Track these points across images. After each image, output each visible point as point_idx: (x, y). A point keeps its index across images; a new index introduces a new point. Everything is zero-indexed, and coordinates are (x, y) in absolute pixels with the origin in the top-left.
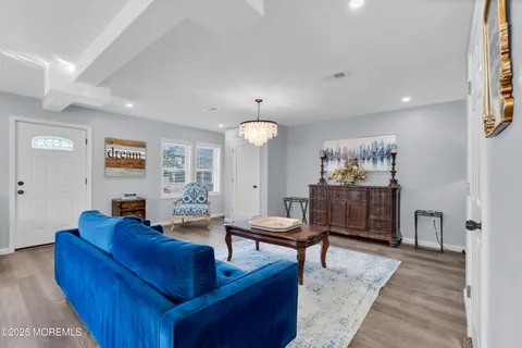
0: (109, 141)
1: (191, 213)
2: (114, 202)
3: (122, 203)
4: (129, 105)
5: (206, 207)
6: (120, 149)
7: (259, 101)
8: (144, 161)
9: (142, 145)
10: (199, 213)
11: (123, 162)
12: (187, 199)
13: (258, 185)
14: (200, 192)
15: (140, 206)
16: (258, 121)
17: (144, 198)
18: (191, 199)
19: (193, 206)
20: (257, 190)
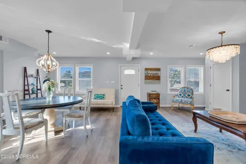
0: (146, 69)
1: (181, 102)
2: (148, 94)
3: (150, 94)
4: (151, 54)
5: (191, 100)
6: (150, 72)
7: (221, 33)
8: (160, 76)
9: (159, 70)
10: (186, 103)
11: (151, 77)
12: (180, 95)
13: (231, 89)
14: (188, 92)
15: (157, 96)
16: (222, 46)
17: (159, 93)
18: (182, 95)
19: (183, 99)
20: (230, 93)
